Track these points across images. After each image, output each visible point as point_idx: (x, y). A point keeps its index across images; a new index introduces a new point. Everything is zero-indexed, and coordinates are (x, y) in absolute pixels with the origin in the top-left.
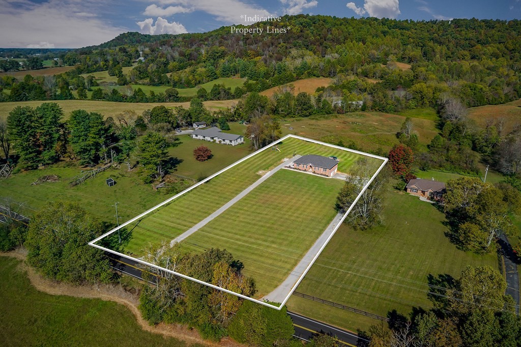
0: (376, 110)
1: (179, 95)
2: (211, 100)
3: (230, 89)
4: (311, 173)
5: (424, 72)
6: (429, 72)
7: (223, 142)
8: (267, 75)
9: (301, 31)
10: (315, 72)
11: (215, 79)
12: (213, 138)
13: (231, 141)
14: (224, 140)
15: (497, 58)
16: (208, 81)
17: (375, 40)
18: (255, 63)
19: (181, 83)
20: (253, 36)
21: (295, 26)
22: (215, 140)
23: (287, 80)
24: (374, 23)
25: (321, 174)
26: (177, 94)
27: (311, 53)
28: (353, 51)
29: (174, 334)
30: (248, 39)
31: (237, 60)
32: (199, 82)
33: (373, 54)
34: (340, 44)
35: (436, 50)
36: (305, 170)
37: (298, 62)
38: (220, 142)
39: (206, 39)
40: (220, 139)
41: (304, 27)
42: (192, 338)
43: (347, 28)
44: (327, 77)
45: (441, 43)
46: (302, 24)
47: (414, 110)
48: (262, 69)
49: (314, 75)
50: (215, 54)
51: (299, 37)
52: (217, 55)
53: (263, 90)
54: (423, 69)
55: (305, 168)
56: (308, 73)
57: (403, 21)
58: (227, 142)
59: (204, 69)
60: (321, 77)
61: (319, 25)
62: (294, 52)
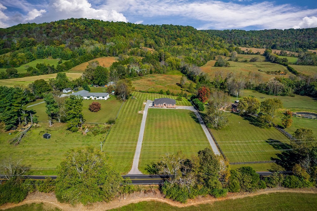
0: (156, 73)
1: (18, 73)
2: (42, 74)
3: (53, 66)
4: (166, 108)
5: (163, 52)
6: (166, 52)
7: (97, 99)
8: (73, 56)
9: (86, 29)
10: (104, 53)
11: (34, 60)
12: (89, 97)
13: (103, 97)
14: (98, 97)
15: (188, 44)
16: (29, 62)
17: (130, 35)
18: (62, 49)
19: (7, 65)
20: (53, 31)
21: (81, 25)
22: (91, 98)
23: (89, 59)
24: (125, 25)
25: (172, 108)
26: (17, 72)
27: (97, 42)
28: (121, 41)
29: (199, 203)
30: (49, 33)
31: (47, 47)
32: (22, 63)
33: (132, 43)
34: (112, 36)
35: (161, 41)
36: (162, 107)
37: (92, 48)
38: (95, 99)
39: (13, 33)
40: (95, 97)
41: (86, 26)
42: (209, 201)
43: (111, 27)
44: (112, 56)
45: (161, 37)
46: (85, 24)
47: (170, 72)
48: (69, 52)
49: (104, 55)
50: (26, 43)
51: (86, 32)
52: (29, 44)
53: (75, 66)
54: (163, 50)
55: (161, 106)
56: (100, 54)
57: (138, 24)
58: (101, 98)
59: (23, 54)
60: (108, 56)
61: (95, 25)
62: (86, 41)
